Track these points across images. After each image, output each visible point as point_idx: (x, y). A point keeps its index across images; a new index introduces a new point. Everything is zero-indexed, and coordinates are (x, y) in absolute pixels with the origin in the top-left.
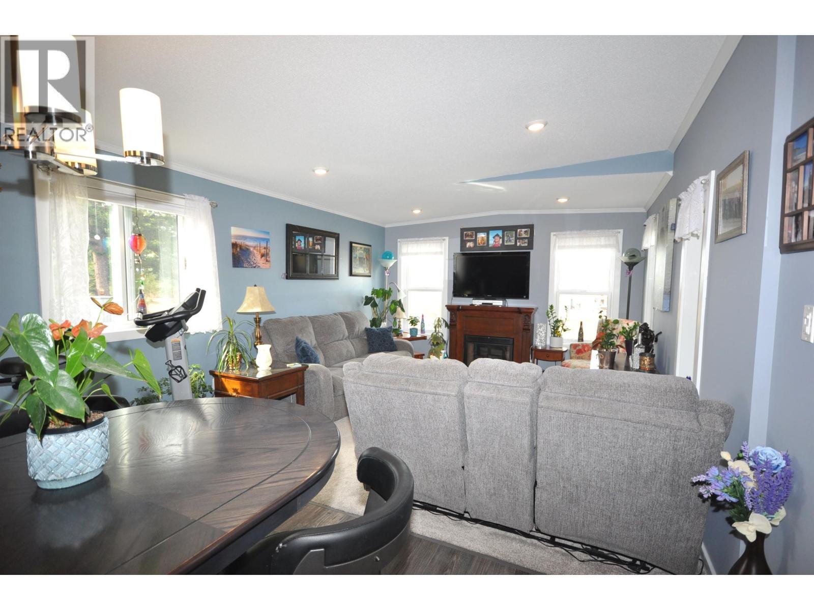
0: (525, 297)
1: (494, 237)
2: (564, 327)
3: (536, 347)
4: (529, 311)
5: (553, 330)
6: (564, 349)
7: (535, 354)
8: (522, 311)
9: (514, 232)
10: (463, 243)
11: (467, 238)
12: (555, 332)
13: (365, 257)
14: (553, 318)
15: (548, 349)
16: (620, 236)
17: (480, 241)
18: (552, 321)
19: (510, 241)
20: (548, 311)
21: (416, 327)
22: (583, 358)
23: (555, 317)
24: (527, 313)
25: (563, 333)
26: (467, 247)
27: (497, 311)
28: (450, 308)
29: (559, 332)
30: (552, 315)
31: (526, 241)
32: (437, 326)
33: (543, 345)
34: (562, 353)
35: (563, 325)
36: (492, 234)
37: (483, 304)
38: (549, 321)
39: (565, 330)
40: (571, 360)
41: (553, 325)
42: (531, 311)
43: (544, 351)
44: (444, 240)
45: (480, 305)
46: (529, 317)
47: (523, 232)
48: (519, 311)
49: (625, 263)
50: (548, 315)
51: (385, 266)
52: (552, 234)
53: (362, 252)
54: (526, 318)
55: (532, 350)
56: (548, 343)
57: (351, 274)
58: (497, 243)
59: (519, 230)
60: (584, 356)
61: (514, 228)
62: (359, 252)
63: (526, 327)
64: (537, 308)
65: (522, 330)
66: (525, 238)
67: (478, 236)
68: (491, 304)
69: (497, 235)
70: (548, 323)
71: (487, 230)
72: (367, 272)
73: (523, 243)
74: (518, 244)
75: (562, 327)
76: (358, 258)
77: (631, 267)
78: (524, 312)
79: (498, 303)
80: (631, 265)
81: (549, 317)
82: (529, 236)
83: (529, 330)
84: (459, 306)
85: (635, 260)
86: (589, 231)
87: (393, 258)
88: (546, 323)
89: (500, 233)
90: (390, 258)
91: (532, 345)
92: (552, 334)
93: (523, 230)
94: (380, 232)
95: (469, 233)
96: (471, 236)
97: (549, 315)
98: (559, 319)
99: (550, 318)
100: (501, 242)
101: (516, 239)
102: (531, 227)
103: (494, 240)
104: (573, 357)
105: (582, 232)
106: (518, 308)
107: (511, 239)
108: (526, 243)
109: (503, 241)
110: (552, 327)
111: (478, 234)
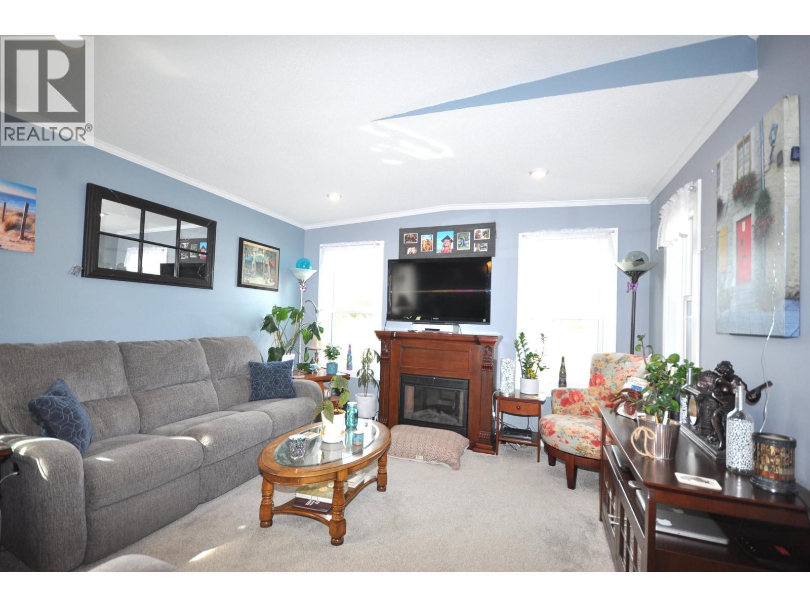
0: (484, 320)
1: (443, 241)
2: (541, 365)
3: (501, 393)
4: (490, 340)
5: (523, 368)
6: (541, 398)
7: (499, 405)
8: (480, 340)
9: (470, 233)
10: (403, 247)
11: (408, 242)
12: (527, 372)
13: (268, 263)
14: (525, 351)
15: (517, 396)
16: (615, 237)
17: (424, 246)
18: (523, 356)
19: (464, 245)
20: (517, 342)
21: (335, 361)
22: (572, 411)
23: (527, 349)
24: (489, 343)
25: (539, 373)
26: (408, 253)
27: (445, 340)
28: (383, 336)
29: (533, 371)
30: (523, 346)
31: (486, 244)
32: (366, 361)
33: (511, 391)
34: (540, 403)
35: (539, 361)
36: (441, 235)
37: (426, 329)
38: (519, 355)
39: (542, 369)
40: (555, 416)
41: (525, 362)
42: (493, 340)
43: (512, 399)
44: (378, 244)
45: (423, 332)
46: (491, 350)
47: (481, 234)
48: (476, 340)
49: (627, 272)
50: (517, 346)
51: (299, 278)
52: (520, 235)
53: (263, 256)
54: (486, 351)
55: (495, 398)
56: (518, 387)
57: (240, 284)
58: (447, 248)
59: (476, 231)
60: (573, 409)
61: (469, 228)
62: (256, 254)
63: (486, 364)
64: (502, 337)
65: (481, 367)
66: (485, 241)
67: (422, 240)
68: (438, 330)
69: (447, 238)
70: (517, 358)
71: (434, 231)
72: (271, 284)
73: (481, 248)
74: (475, 249)
75: (538, 364)
76: (253, 262)
77: (635, 278)
78: (485, 342)
79: (447, 329)
80: (635, 275)
81: (518, 350)
82: (489, 238)
83: (491, 368)
84: (393, 333)
85: (641, 267)
86: (571, 231)
87: (311, 267)
88: (514, 358)
89: (451, 234)
90: (307, 267)
91: (495, 390)
92: (523, 374)
93: (482, 230)
94: (298, 236)
95: (411, 235)
96: (414, 240)
97: (519, 348)
98: (533, 353)
99: (520, 352)
100: (452, 247)
101: (472, 242)
102: (492, 226)
103: (442, 244)
104: (557, 410)
105: (562, 231)
106: (475, 336)
107: (466, 242)
108: (486, 247)
109: (455, 246)
110: (523, 365)
111: (422, 236)
